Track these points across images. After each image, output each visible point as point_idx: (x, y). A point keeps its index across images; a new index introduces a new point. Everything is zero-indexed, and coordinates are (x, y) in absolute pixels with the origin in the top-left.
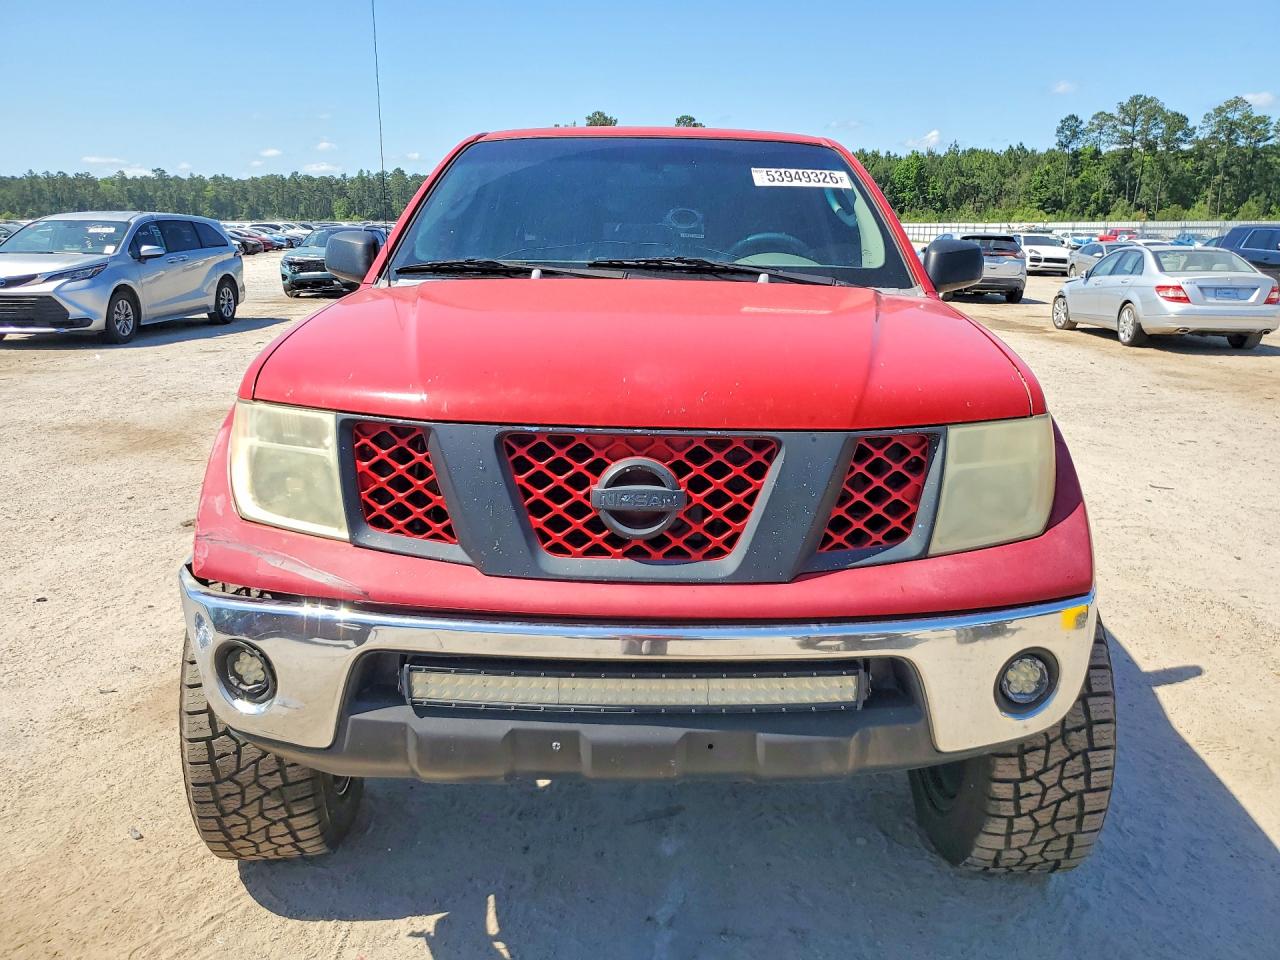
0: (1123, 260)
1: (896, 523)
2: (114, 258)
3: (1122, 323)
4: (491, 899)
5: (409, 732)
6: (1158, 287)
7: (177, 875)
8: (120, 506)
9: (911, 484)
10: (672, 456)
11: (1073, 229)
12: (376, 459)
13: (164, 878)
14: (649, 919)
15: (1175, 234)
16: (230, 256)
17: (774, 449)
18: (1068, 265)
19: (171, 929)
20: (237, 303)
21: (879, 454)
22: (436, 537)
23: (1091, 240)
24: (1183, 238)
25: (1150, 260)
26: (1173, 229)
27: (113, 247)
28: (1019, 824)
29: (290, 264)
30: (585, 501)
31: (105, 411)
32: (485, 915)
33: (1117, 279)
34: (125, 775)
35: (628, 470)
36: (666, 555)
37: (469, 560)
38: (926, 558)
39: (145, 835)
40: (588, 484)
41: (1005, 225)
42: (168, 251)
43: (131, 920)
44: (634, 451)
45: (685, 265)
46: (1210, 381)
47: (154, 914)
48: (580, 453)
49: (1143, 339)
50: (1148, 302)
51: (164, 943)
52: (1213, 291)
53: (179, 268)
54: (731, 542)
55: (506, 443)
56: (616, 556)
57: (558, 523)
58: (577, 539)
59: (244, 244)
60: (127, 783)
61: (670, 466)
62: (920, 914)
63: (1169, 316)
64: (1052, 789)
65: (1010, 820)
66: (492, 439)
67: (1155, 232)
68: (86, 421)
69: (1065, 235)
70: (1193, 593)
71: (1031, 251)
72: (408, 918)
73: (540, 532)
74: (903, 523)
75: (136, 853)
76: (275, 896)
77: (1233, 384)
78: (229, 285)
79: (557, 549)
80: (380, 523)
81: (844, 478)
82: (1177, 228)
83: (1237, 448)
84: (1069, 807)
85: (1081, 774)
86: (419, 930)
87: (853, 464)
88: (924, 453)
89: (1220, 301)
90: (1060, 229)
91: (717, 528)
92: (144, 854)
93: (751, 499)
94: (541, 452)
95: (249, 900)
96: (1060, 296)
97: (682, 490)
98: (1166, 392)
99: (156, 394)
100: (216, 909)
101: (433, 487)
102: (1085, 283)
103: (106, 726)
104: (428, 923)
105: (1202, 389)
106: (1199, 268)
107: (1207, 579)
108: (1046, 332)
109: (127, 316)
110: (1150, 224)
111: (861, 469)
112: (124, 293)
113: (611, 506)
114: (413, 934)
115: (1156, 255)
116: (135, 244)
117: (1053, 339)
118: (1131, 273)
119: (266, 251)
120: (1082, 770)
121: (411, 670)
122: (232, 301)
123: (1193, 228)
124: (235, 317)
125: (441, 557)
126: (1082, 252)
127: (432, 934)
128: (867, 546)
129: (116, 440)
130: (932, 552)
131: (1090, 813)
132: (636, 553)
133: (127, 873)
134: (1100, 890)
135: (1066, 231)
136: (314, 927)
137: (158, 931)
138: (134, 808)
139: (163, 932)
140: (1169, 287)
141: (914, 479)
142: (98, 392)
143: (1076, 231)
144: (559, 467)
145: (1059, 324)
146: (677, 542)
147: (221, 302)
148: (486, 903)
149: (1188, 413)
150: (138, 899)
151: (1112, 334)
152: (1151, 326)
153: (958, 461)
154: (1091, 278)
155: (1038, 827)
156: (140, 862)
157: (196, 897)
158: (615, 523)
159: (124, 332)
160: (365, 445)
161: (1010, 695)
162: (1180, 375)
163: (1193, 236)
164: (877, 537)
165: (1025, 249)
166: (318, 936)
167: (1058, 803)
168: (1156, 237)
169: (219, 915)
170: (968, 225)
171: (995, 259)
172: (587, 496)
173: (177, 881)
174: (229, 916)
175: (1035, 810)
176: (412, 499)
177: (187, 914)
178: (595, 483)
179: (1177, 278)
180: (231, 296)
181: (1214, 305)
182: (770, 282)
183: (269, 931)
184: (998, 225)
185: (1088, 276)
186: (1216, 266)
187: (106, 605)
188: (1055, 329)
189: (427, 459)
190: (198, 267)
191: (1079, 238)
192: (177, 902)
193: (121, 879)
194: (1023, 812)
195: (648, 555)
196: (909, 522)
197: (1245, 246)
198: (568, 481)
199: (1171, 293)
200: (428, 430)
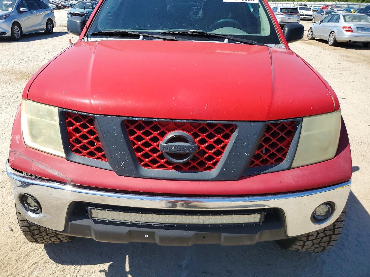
0: (333, 17)
1: (279, 155)
2: (12, 12)
3: (330, 39)
4: (127, 256)
5: (92, 229)
6: (343, 27)
7: (23, 246)
8: (13, 101)
9: (287, 140)
10: (192, 130)
11: (314, 4)
12: (74, 127)
13: (19, 247)
14: (179, 266)
15: (346, 6)
16: (50, 12)
17: (234, 128)
18: (312, 17)
19: (20, 268)
20: (53, 27)
21: (275, 129)
22: (98, 158)
23: (319, 8)
24: (348, 8)
25: (342, 18)
26: (345, 5)
27: (12, 9)
28: (307, 243)
29: (70, 14)
30: (157, 148)
31: (10, 65)
32: (125, 263)
33: (330, 24)
34: (8, 205)
35: (175, 137)
36: (189, 169)
37: (111, 169)
38: (290, 169)
39: (14, 229)
40: (159, 141)
41: (292, 3)
42: (29, 10)
43: (7, 264)
44: (177, 128)
45: (197, 34)
46: (357, 59)
47: (15, 261)
48: (155, 128)
49: (337, 44)
50: (339, 32)
51: (17, 274)
52: (361, 28)
53: (34, 15)
54: (215, 164)
55: (125, 123)
56: (169, 169)
57: (146, 156)
58: (154, 161)
59: (57, 6)
60: (9, 208)
61: (191, 134)
62: (269, 265)
63: (346, 36)
64: (321, 234)
65: (304, 242)
66: (120, 122)
67: (340, 6)
68: (4, 69)
69: (311, 6)
70: (355, 139)
71: (301, 12)
72: (99, 264)
73: (139, 159)
74: (282, 155)
75: (10, 236)
76: (55, 255)
77: (365, 60)
78: (50, 21)
79: (146, 165)
80: (77, 151)
81: (261, 139)
82: (346, 5)
83: (367, 84)
84: (326, 239)
85: (332, 229)
86: (103, 269)
87: (265, 133)
88: (292, 128)
89: (362, 32)
90: (310, 4)
91: (210, 158)
92: (13, 237)
93: (224, 148)
94: (140, 127)
95: (46, 256)
96: (311, 29)
97: (196, 145)
98: (344, 63)
99: (27, 59)
100: (35, 260)
101: (97, 139)
102: (319, 25)
103: (3, 185)
104: (105, 266)
105: (355, 62)
106: (357, 21)
107: (359, 133)
108: (305, 41)
109: (18, 31)
110: (338, 3)
111: (268, 135)
112: (16, 24)
113: (168, 151)
114: (101, 271)
115: (344, 16)
116: (18, 8)
117: (307, 43)
118: (335, 22)
119: (64, 8)
120: (332, 228)
121: (91, 209)
122: (52, 27)
123: (351, 5)
124: (53, 31)
125: (101, 167)
126: (317, 13)
127: (107, 271)
128: (268, 164)
129: (13, 76)
130: (292, 167)
131: (332, 241)
132: (177, 167)
133: (7, 244)
134: (329, 255)
135: (312, 5)
136: (68, 267)
137: (16, 268)
138: (11, 218)
139: (18, 269)
140: (347, 27)
141: (288, 139)
142: (9, 58)
143: (315, 5)
144: (147, 133)
145: (309, 38)
146: (194, 164)
147: (48, 27)
148: (126, 258)
149: (351, 71)
150: (10, 255)
151: (326, 42)
152: (340, 39)
153: (306, 131)
154: (322, 23)
155: (314, 244)
156: (11, 240)
157: (29, 255)
158: (169, 157)
159: (17, 37)
160: (70, 121)
161: (316, 216)
162: (348, 57)
163: (351, 7)
164: (272, 161)
165: (299, 11)
166: (69, 272)
167: (322, 238)
168: (340, 7)
169: (36, 263)
170: (281, 3)
171: (291, 15)
172: (158, 146)
173: (23, 248)
174: (39, 263)
175: (314, 240)
176: (89, 143)
177: (25, 261)
178: (162, 140)
179: (349, 24)
180: (51, 25)
181: (361, 33)
182: (229, 42)
183: (53, 269)
184: (290, 3)
185: (321, 22)
186: (362, 20)
187: (6, 138)
188: (308, 40)
189: (94, 128)
190: (41, 15)
191: (316, 7)
192: (23, 256)
193: (5, 246)
194: (309, 240)
195: (182, 169)
196: (285, 155)
197: (369, 13)
198: (150, 139)
199: (347, 29)
200: (94, 118)
